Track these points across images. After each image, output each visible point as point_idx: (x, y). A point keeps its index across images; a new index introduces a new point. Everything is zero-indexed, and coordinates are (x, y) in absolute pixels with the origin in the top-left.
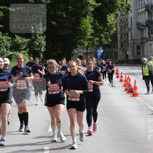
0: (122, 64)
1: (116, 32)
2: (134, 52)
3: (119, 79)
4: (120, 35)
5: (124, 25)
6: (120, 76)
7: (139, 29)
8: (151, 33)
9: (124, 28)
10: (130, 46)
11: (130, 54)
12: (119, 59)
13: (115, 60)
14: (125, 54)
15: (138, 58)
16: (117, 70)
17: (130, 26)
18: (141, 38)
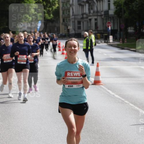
0: (63, 38)
1: (58, 7)
2: (75, 27)
3: (60, 52)
4: (62, 10)
5: (66, 1)
6: (62, 49)
7: (80, 5)
8: (91, 9)
9: (66, 4)
10: (71, 21)
11: (71, 29)
12: (61, 33)
13: (57, 34)
14: (66, 28)
15: (79, 32)
16: (59, 44)
17: (71, 2)
18: (82, 13)
